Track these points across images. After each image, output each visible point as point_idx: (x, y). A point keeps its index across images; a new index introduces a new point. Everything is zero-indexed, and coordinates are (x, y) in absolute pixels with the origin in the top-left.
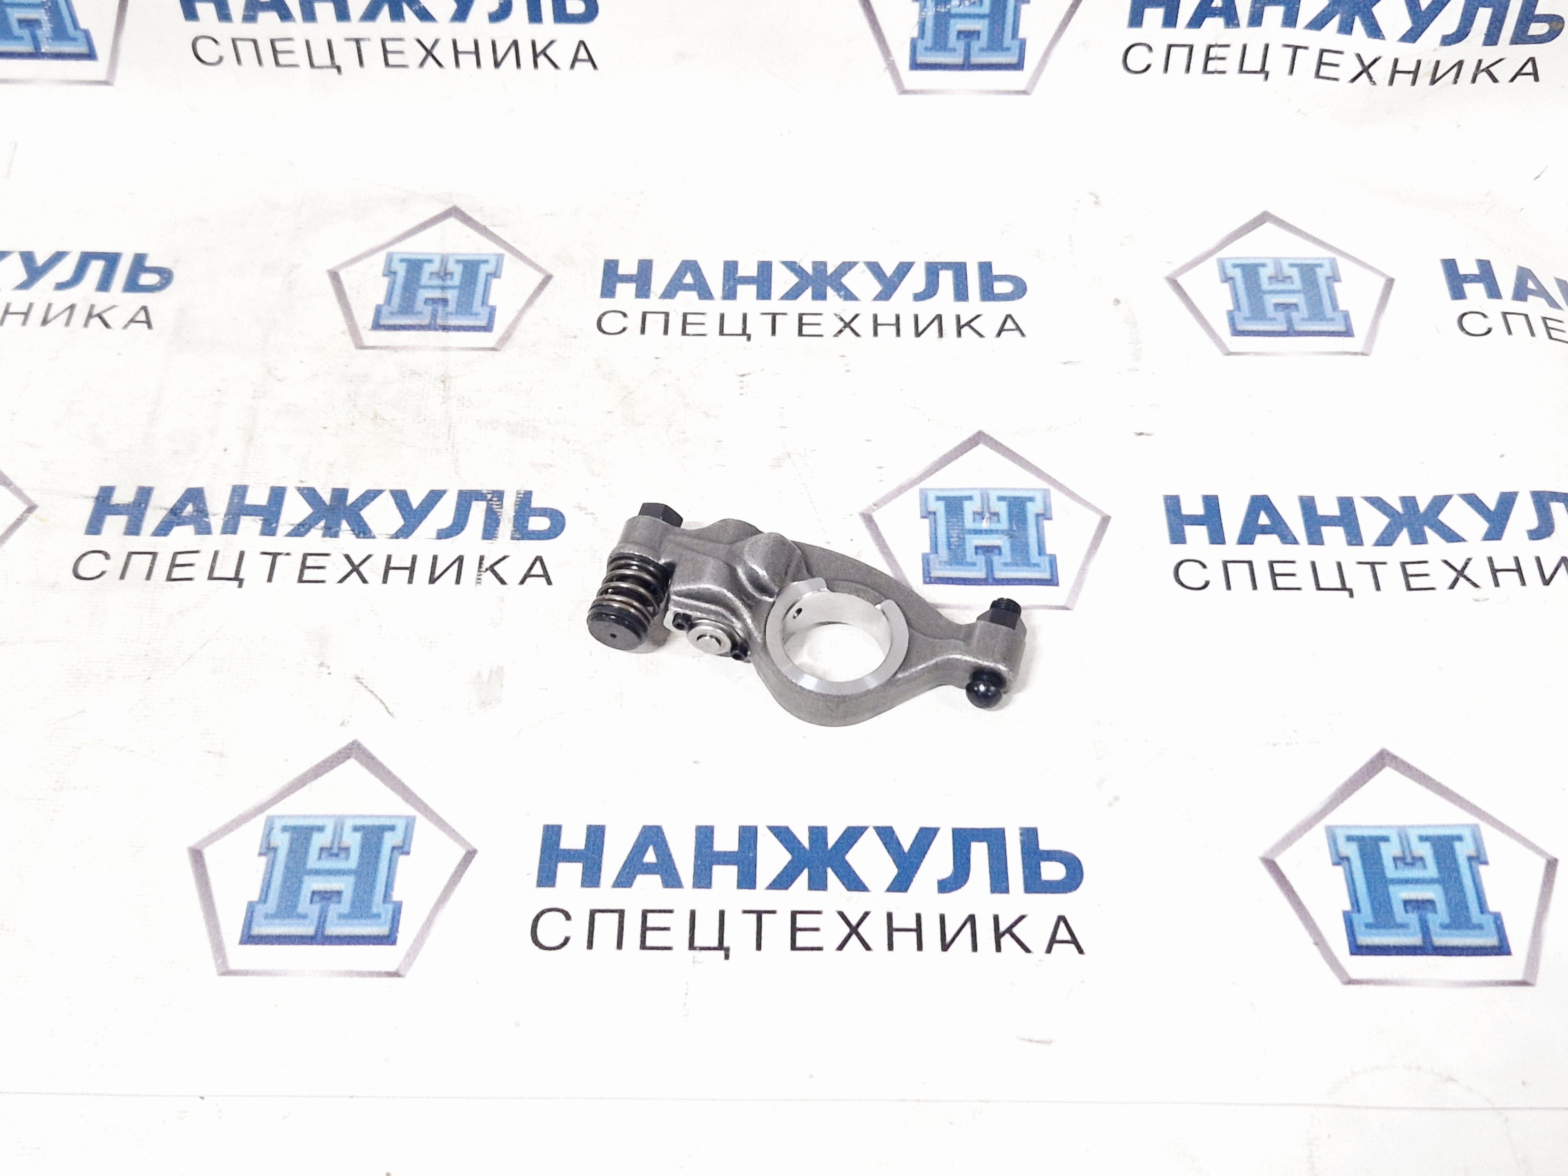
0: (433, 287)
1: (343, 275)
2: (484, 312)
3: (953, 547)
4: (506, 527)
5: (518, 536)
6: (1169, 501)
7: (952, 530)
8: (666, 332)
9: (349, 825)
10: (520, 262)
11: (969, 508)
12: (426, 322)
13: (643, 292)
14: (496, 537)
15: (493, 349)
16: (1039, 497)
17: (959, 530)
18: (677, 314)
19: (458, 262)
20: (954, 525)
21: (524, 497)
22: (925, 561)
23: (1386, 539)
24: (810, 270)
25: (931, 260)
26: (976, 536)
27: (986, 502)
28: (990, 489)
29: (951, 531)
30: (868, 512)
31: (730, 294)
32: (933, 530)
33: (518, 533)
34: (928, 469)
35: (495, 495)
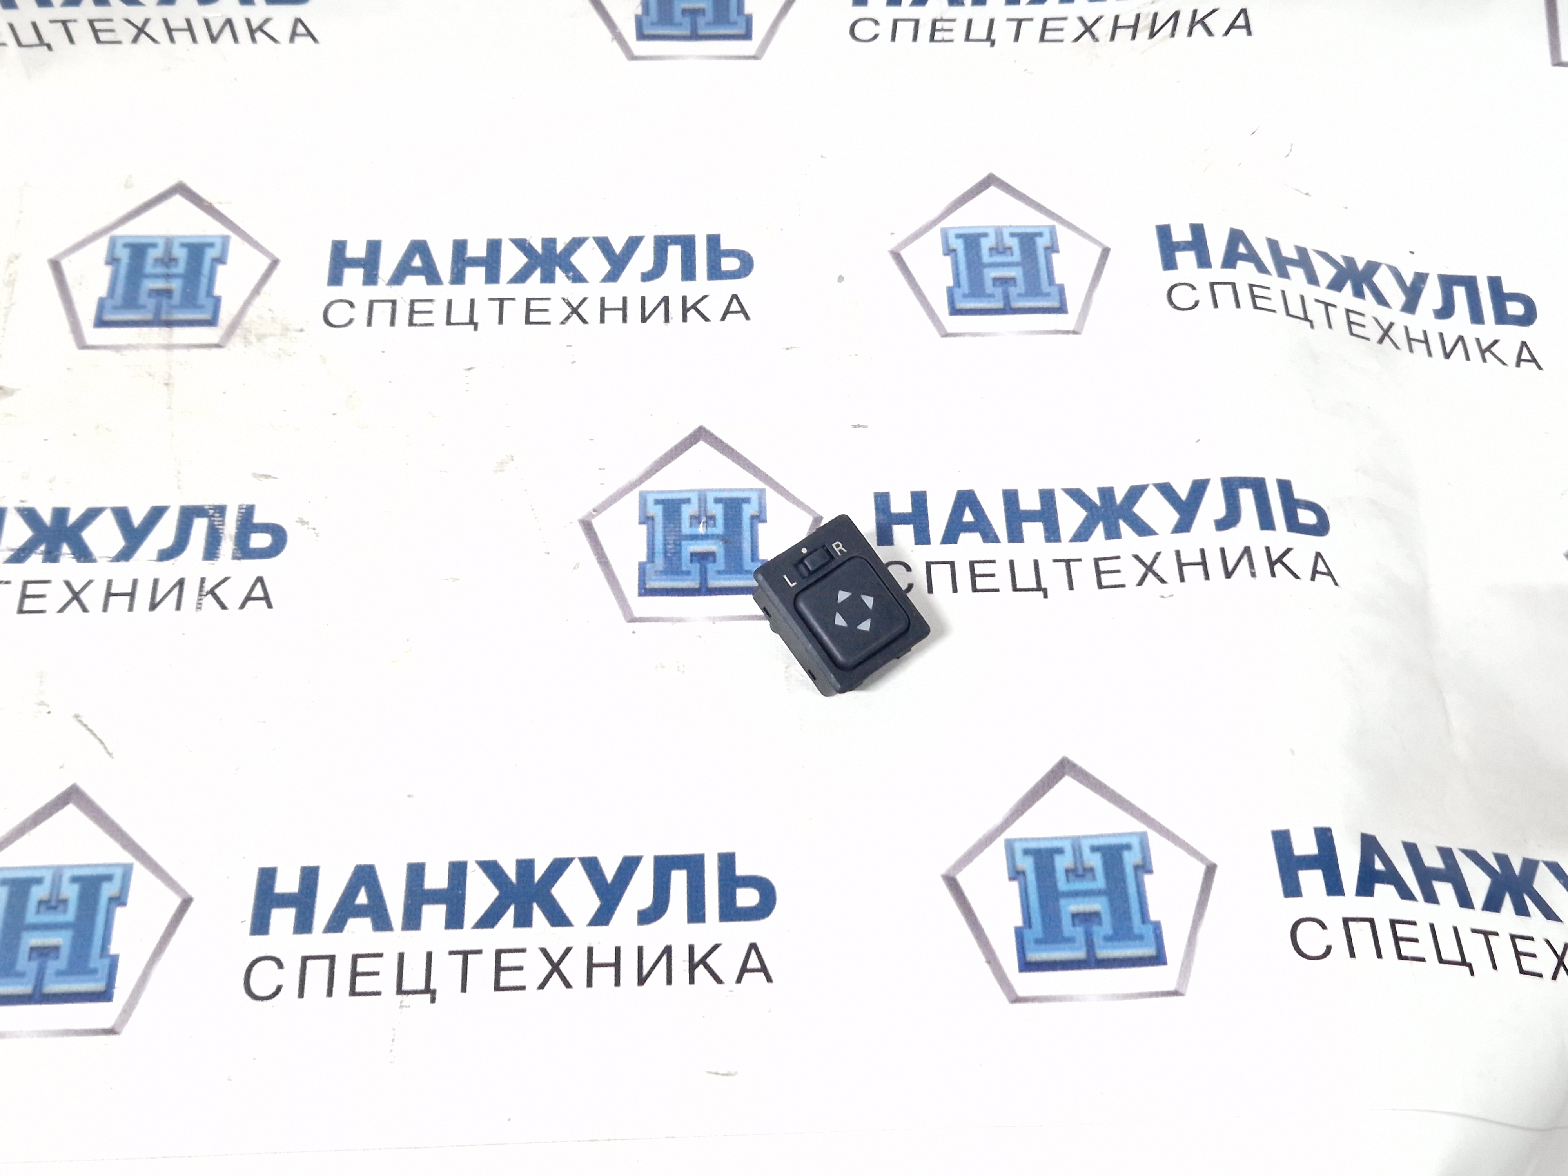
0: (157, 276)
1: (65, 264)
2: (209, 303)
3: (669, 555)
4: (227, 546)
5: (239, 555)
6: (879, 499)
7: (670, 536)
8: (392, 323)
9: (67, 875)
10: (247, 245)
11: (687, 511)
12: (149, 316)
13: (371, 279)
14: (218, 558)
15: (218, 346)
16: (754, 497)
17: (675, 536)
18: (405, 301)
19: (183, 245)
20: (672, 531)
21: (246, 512)
22: (642, 570)
23: (1082, 535)
24: (538, 247)
25: (661, 234)
26: (693, 542)
27: (703, 505)
28: (708, 490)
29: (668, 538)
30: (587, 519)
31: (458, 278)
32: (651, 536)
33: (239, 552)
34: (648, 470)
35: (218, 511)
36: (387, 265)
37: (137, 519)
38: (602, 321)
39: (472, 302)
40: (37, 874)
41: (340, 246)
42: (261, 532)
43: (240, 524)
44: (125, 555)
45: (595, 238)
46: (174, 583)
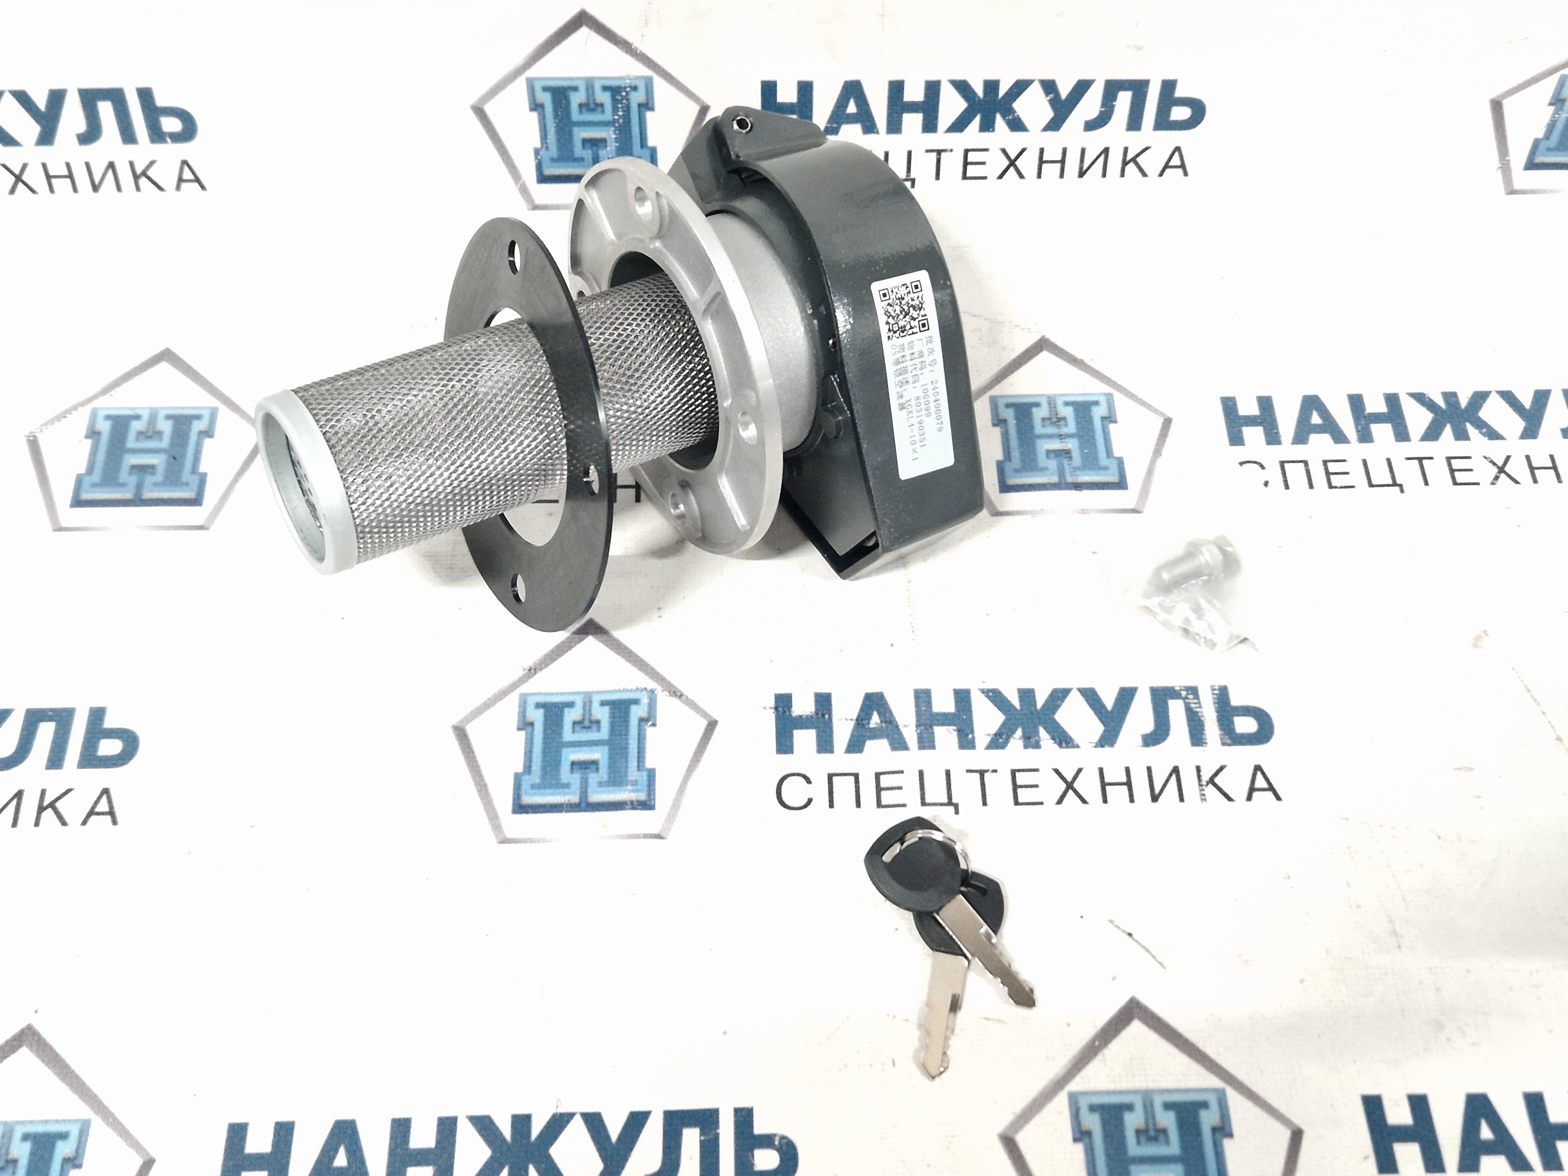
36: (1287, 423)
37: (1109, 702)
38: (1535, 481)
39: (1389, 460)
40: (1126, 1099)
41: (1230, 403)
42: (1244, 715)
43: (1219, 707)
44: (1108, 739)
45: (1498, 392)
46: (1169, 772)
